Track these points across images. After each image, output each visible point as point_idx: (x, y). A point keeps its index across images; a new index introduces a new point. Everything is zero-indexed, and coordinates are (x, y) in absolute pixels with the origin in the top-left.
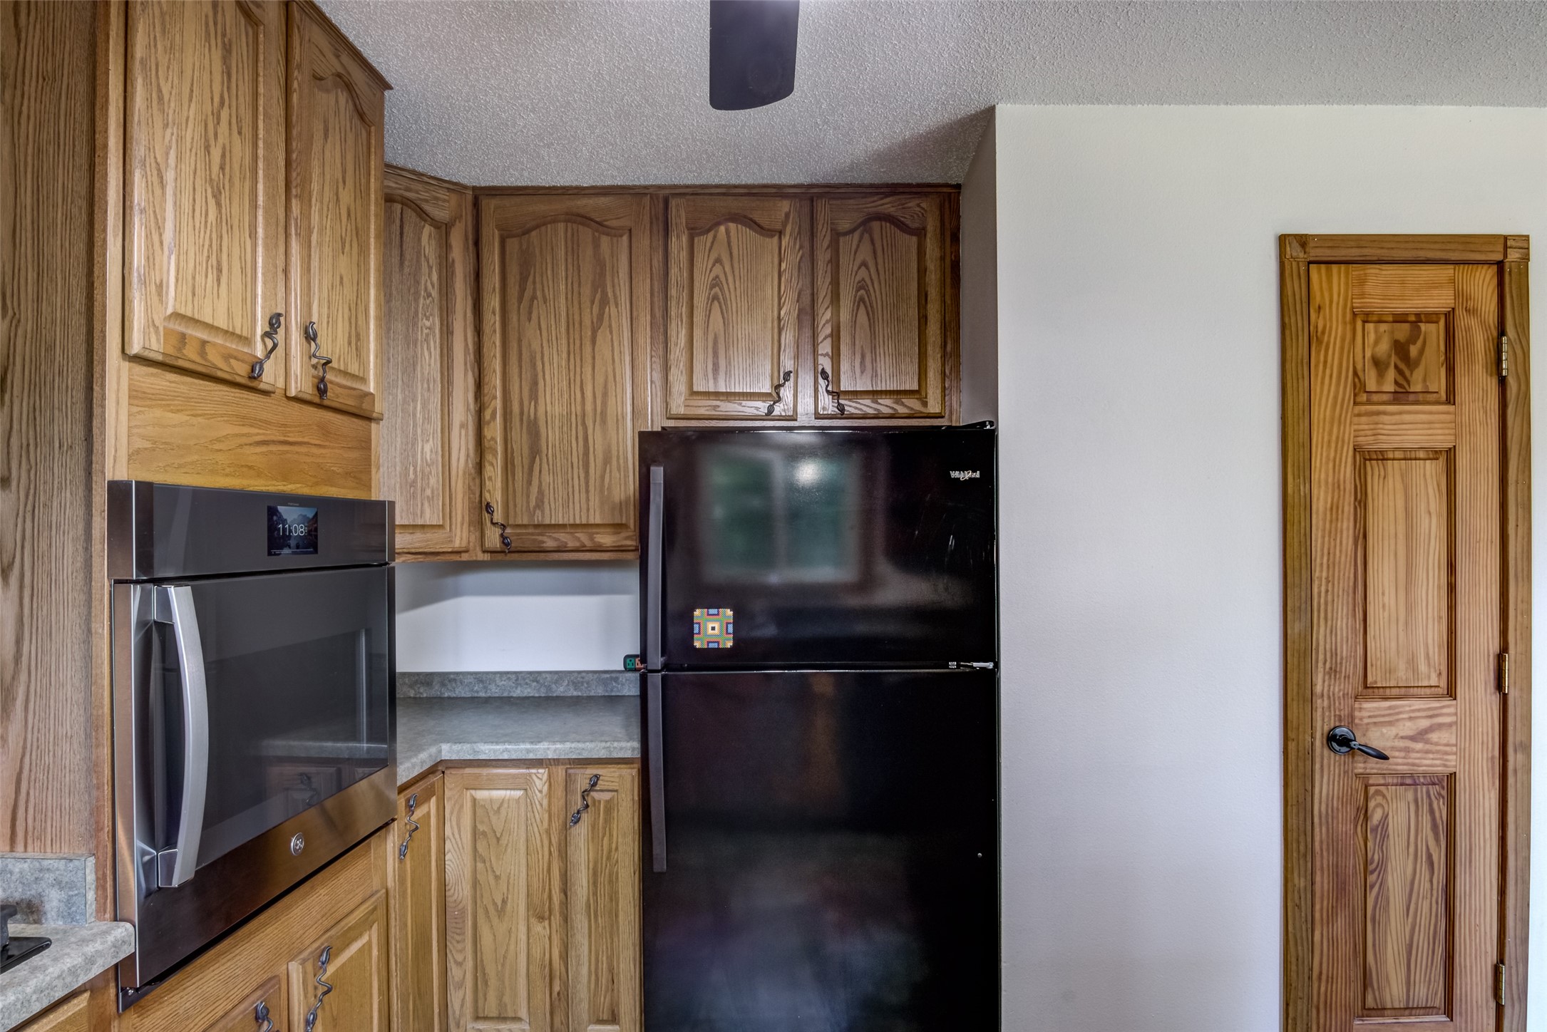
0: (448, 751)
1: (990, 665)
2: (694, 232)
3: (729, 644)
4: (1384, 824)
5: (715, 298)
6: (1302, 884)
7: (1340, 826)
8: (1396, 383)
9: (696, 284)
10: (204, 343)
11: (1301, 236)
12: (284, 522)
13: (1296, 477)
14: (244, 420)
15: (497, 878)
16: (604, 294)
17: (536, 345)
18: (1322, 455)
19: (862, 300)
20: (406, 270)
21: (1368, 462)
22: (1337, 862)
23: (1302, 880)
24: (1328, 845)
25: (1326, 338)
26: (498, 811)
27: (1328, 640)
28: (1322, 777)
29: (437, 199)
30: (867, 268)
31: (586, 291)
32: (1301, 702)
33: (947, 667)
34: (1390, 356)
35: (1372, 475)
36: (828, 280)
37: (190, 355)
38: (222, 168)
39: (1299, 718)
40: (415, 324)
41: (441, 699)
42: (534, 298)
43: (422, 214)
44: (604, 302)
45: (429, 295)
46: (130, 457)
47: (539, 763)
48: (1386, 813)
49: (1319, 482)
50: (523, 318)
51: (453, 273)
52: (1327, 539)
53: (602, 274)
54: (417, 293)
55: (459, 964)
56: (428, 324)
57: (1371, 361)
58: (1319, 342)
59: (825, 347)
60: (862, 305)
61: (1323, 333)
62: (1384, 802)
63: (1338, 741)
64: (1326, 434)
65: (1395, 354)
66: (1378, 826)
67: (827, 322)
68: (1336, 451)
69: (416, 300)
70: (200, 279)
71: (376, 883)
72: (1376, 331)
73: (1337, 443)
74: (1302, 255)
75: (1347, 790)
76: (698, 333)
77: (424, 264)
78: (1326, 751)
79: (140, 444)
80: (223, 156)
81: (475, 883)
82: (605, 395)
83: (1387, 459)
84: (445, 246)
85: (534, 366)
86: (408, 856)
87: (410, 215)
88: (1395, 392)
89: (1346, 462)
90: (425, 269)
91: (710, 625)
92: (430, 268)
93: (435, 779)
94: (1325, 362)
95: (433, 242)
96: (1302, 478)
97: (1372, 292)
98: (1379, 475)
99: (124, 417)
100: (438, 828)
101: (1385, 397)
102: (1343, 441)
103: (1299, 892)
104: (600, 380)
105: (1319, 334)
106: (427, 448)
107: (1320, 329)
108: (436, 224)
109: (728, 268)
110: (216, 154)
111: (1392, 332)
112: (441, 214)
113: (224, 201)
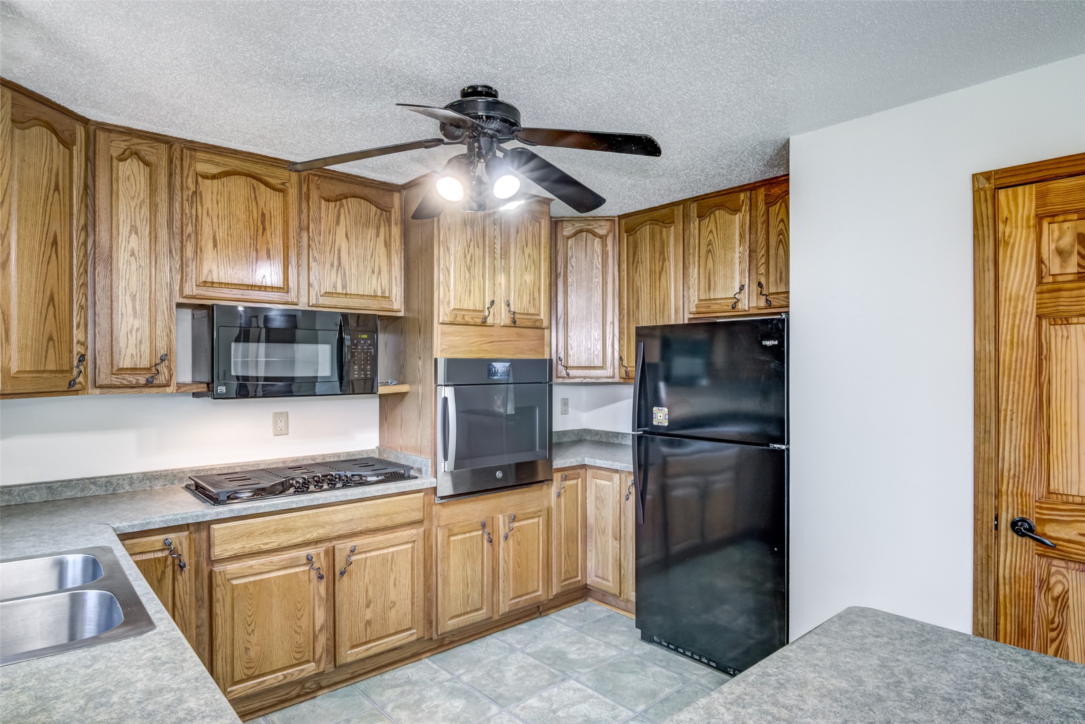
0: (588, 461)
1: (784, 447)
2: (701, 216)
3: (666, 424)
4: (1064, 597)
5: (710, 251)
6: (985, 621)
7: (1022, 589)
8: (1079, 265)
9: (701, 245)
10: (464, 315)
11: (986, 173)
12: (495, 368)
13: (982, 339)
14: (482, 336)
15: (602, 518)
16: (664, 255)
17: (638, 284)
18: (1008, 323)
19: (781, 241)
20: (588, 259)
21: (1052, 327)
22: (1019, 614)
23: (985, 618)
24: (1011, 599)
25: (1012, 240)
26: (603, 489)
27: (1013, 455)
28: (1006, 550)
29: (601, 226)
30: (784, 222)
31: (657, 256)
32: (985, 495)
33: (769, 446)
34: (1073, 246)
35: (1056, 336)
36: (763, 232)
37: (459, 319)
38: (471, 260)
39: (983, 505)
40: (591, 282)
41: (621, 444)
42: (638, 262)
43: (595, 234)
44: (664, 260)
45: (597, 268)
46: (441, 351)
47: (617, 471)
48: (1066, 589)
49: (1006, 342)
50: (634, 272)
51: (608, 256)
52: (1012, 383)
53: (663, 247)
54: (592, 268)
55: (591, 551)
56: (597, 280)
57: (1055, 252)
58: (1006, 244)
59: (762, 270)
60: (781, 243)
61: (1010, 236)
62: (1064, 581)
63: (1022, 528)
64: (1012, 308)
65: (1078, 244)
66: (1059, 597)
67: (763, 256)
68: (1020, 320)
69: (592, 271)
70: (463, 296)
71: (545, 502)
72: (1060, 229)
73: (1021, 314)
74: (987, 186)
75: (1028, 565)
76: (702, 270)
77: (595, 255)
78: (1010, 532)
79: (444, 347)
80: (471, 256)
81: (596, 518)
82: (664, 305)
83: (1071, 324)
84: (604, 245)
85: (638, 293)
86: (563, 497)
87: (590, 235)
88: (1079, 273)
89: (1029, 328)
90: (596, 257)
91: (659, 415)
92: (598, 256)
93: (581, 471)
94: (1011, 257)
95: (599, 245)
96: (987, 340)
97: (1054, 201)
98: (1062, 336)
99: (439, 340)
100: (582, 492)
101: (1070, 278)
102: (1027, 312)
103: (982, 625)
104: (662, 297)
105: (1006, 238)
106: (596, 334)
107: (1007, 234)
108: (601, 237)
109: (715, 235)
110: (468, 258)
111: (1076, 227)
112: (602, 232)
113: (472, 270)
